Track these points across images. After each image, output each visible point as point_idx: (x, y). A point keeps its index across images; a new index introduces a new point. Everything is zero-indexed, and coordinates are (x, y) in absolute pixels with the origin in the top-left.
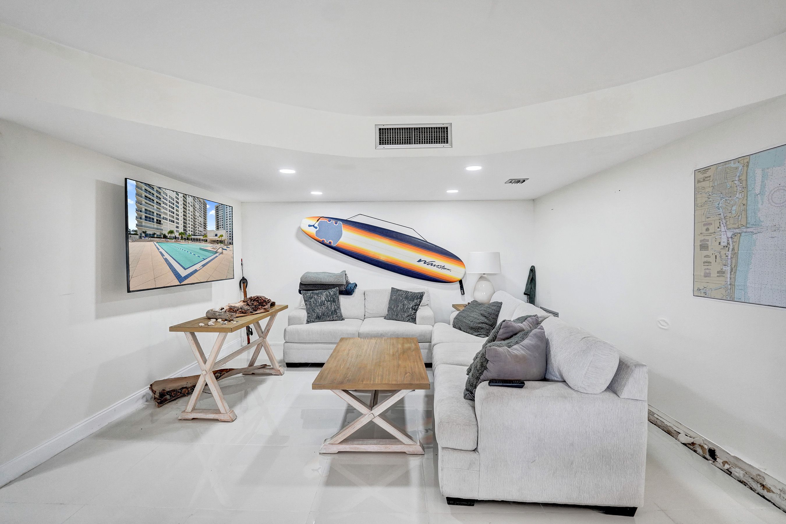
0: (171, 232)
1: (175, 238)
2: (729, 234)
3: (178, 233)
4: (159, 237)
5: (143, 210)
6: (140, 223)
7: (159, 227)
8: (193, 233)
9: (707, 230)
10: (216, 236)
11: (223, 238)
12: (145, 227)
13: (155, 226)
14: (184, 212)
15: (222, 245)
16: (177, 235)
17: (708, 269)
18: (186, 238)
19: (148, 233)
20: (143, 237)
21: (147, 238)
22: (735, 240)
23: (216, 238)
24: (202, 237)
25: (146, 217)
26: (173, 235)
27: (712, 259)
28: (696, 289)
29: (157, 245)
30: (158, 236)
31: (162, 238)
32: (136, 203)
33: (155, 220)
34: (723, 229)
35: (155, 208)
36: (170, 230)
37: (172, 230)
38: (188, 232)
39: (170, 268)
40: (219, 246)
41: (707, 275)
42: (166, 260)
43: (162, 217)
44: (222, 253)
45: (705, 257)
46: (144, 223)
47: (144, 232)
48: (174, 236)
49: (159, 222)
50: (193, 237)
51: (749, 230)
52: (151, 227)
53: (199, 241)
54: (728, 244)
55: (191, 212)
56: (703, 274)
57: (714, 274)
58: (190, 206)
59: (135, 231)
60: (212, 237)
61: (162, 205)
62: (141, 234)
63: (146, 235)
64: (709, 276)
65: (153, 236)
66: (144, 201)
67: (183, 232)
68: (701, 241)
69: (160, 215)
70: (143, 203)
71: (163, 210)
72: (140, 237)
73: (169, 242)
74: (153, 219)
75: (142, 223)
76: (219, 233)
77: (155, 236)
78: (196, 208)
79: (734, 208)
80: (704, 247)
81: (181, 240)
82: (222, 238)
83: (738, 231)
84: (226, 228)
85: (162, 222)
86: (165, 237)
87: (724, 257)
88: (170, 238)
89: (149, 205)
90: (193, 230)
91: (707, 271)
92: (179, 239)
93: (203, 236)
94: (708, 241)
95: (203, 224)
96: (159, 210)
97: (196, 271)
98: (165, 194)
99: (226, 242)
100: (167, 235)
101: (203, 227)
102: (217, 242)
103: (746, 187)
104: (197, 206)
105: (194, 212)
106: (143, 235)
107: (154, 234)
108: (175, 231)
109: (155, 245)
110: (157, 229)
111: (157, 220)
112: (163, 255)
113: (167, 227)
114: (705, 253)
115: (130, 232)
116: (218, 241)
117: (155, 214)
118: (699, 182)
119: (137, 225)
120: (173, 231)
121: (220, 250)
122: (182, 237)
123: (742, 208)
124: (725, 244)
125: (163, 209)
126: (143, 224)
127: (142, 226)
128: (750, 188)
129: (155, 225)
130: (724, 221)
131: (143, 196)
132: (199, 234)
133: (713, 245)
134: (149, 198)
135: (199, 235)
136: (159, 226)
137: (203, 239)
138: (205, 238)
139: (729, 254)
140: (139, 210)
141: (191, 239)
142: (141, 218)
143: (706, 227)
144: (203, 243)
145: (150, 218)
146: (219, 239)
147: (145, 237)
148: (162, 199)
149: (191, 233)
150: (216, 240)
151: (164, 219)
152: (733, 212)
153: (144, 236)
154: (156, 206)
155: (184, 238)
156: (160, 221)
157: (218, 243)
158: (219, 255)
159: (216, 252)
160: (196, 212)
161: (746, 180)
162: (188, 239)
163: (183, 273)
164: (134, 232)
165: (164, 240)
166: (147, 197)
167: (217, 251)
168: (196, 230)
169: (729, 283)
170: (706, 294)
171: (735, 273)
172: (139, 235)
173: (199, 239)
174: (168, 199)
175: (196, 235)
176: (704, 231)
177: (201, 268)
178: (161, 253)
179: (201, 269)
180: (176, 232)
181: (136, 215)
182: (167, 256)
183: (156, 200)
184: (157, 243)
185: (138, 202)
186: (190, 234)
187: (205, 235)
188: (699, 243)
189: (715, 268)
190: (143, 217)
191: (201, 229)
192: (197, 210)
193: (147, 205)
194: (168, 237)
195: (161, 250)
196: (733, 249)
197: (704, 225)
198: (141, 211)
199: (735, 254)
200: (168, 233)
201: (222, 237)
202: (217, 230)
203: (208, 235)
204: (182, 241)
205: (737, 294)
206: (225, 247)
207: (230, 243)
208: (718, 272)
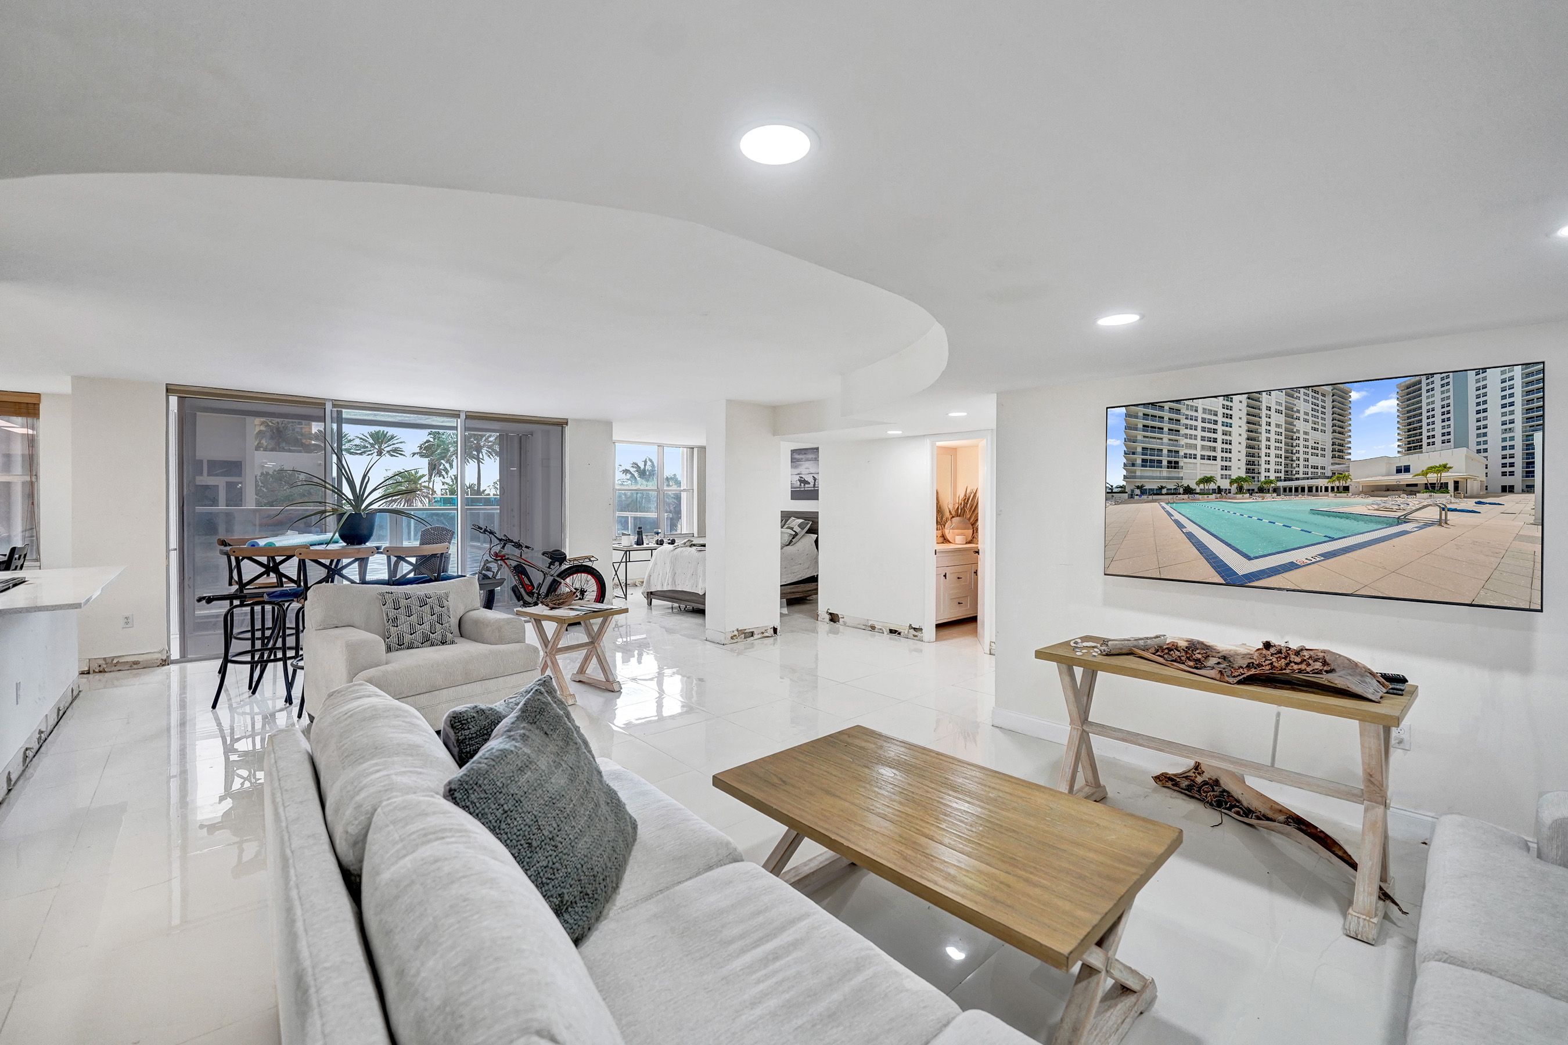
0: (1207, 480)
1: (1219, 490)
3: (1228, 481)
4: (1174, 493)
5: (1139, 450)
6: (1131, 472)
7: (1173, 475)
8: (1282, 475)
10: (1399, 471)
11: (1448, 477)
12: (1141, 477)
13: (1165, 474)
14: (1251, 431)
15: (1442, 498)
16: (1225, 484)
18: (1253, 490)
19: (1147, 487)
20: (1137, 495)
21: (1144, 497)
23: (1406, 478)
24: (1322, 483)
25: (1143, 460)
26: (1212, 486)
29: (1168, 507)
30: (1170, 491)
31: (1180, 494)
32: (1125, 441)
33: (1165, 463)
35: (1165, 440)
36: (1202, 477)
37: (1209, 476)
38: (1263, 474)
39: (1201, 553)
40: (1423, 498)
42: (1190, 536)
43: (1182, 453)
44: (1440, 523)
46: (1139, 471)
47: (1138, 487)
48: (1216, 487)
49: (1174, 465)
50: (1280, 484)
52: (1153, 476)
53: (1317, 491)
55: (1278, 426)
58: (1273, 413)
59: (1121, 487)
60: (1378, 478)
61: (1183, 431)
62: (1132, 491)
63: (1143, 491)
65: (1158, 492)
66: (1140, 435)
67: (1244, 475)
69: (1177, 452)
70: (1140, 438)
71: (1183, 441)
72: (1132, 496)
73: (1199, 500)
74: (1160, 462)
75: (1135, 473)
76: (1419, 462)
77: (1164, 491)
78: (1298, 411)
81: (1236, 493)
82: (1444, 474)
84: (1472, 439)
85: (1181, 464)
86: (1188, 491)
88: (1203, 493)
89: (1153, 440)
90: (1282, 468)
92: (1230, 493)
93: (1328, 478)
95: (1329, 447)
96: (1175, 443)
97: (1292, 566)
98: (1192, 410)
99: (1473, 486)
100: (1193, 486)
101: (1329, 453)
102: (1411, 489)
104: (1302, 406)
105: (1291, 424)
106: (1138, 492)
107: (1162, 488)
108: (1218, 478)
109: (1163, 508)
110: (1169, 478)
111: (1169, 462)
112: (1180, 526)
113: (1192, 472)
115: (1112, 489)
116: (1416, 485)
117: (1165, 452)
119: (1125, 477)
120: (1211, 477)
121: (1433, 513)
122: (1240, 490)
125: (1186, 438)
126: (1138, 473)
127: (1135, 477)
129: (1165, 472)
131: (1140, 426)
132: (1310, 475)
134: (1152, 427)
135: (1304, 479)
136: (1173, 473)
137: (1330, 485)
138: (1337, 484)
140: (1129, 452)
141: (1275, 490)
142: (1133, 465)
144: (1328, 496)
145: (1152, 461)
146: (1421, 480)
147: (1140, 496)
148: (1184, 421)
149: (1273, 476)
150: (1398, 486)
151: (1186, 457)
153: (1139, 494)
154: (1166, 437)
155: (1249, 490)
156: (1177, 463)
157: (1413, 493)
158: (1420, 528)
159: (1400, 521)
160: (1296, 422)
162: (1261, 490)
163: (1241, 567)
164: (1120, 489)
165: (1186, 496)
166: (1148, 427)
167: (1405, 515)
168: (1294, 465)
172: (1129, 493)
173: (1317, 488)
174: (1200, 415)
175: (1298, 479)
177: (1314, 560)
178: (1177, 522)
179: (1313, 563)
180: (1222, 478)
181: (1125, 461)
182: (1191, 528)
183: (1166, 426)
184: (1167, 504)
185: (1129, 440)
186: (1272, 478)
187: (1342, 476)
190: (1139, 462)
191: (1326, 461)
192: (1302, 416)
193: (1147, 439)
194: (1198, 491)
195: (1177, 516)
198: (1134, 453)
200: (1198, 484)
201: (1439, 471)
202: (1408, 454)
203: (1352, 472)
204: (1239, 496)
206: (1470, 504)
207: (1507, 489)
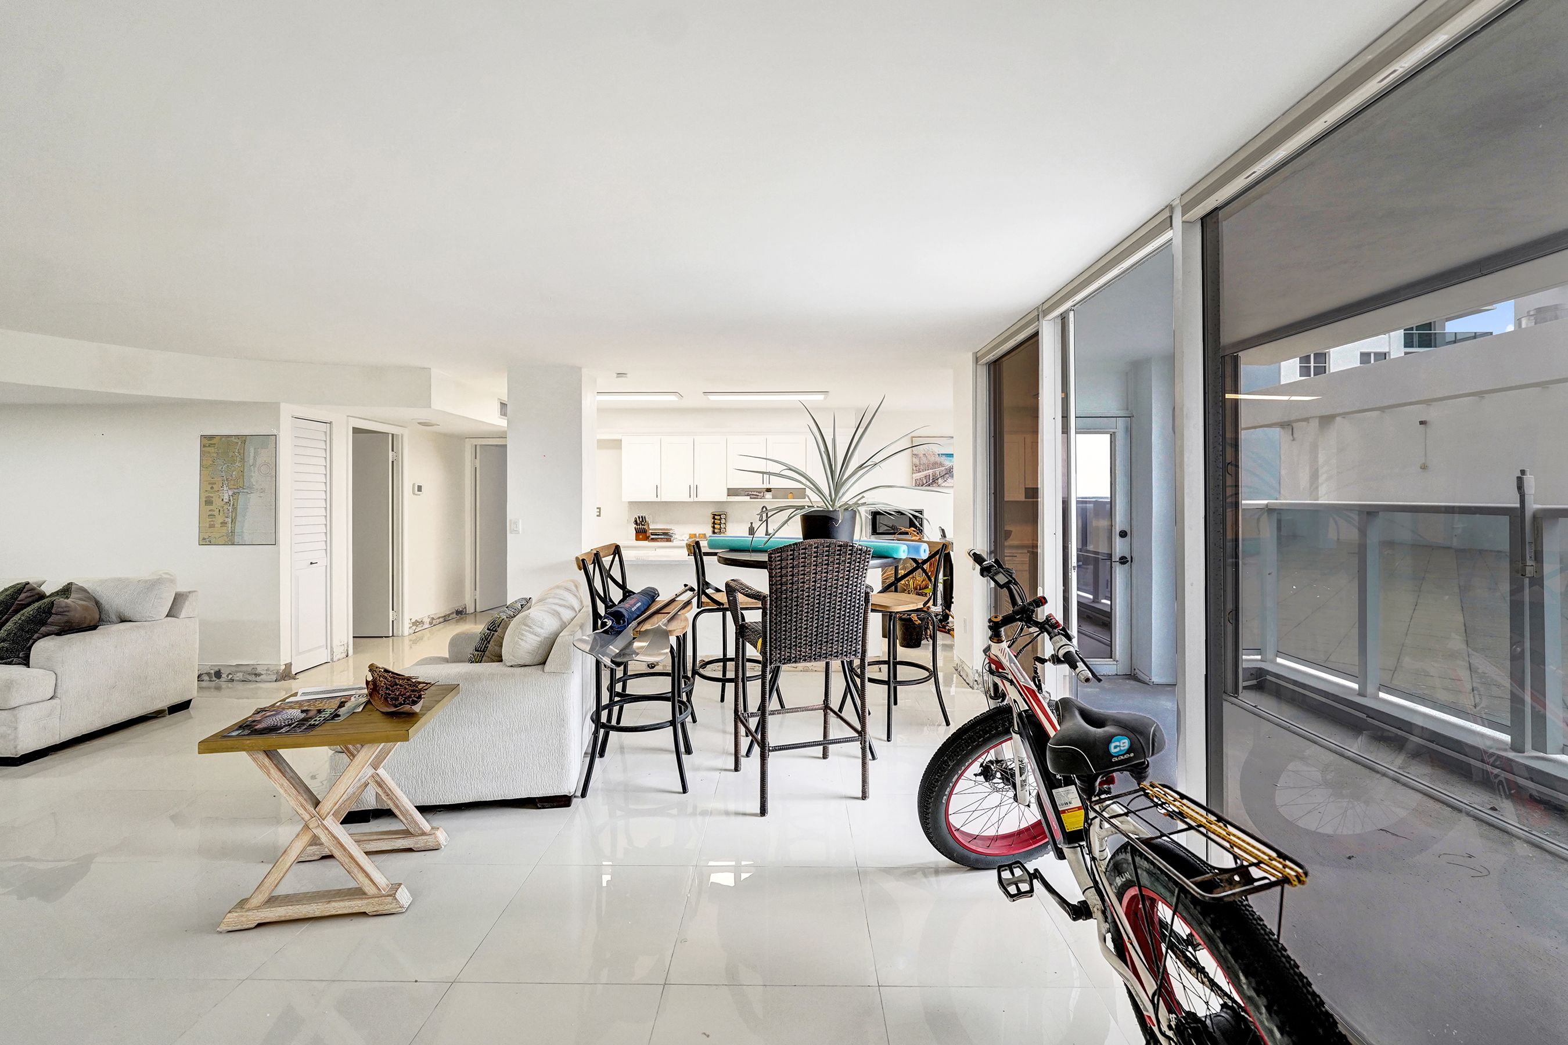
2: (230, 493)
9: (212, 488)
17: (212, 521)
22: (234, 498)
27: (216, 513)
28: (201, 539)
34: (225, 489)
41: (212, 526)
45: (210, 511)
51: (245, 491)
54: (230, 500)
56: (208, 526)
57: (218, 525)
64: (214, 527)
68: (206, 497)
79: (234, 473)
80: (208, 502)
83: (236, 491)
87: (226, 511)
91: (212, 523)
94: (212, 497)
103: (244, 459)
114: (211, 507)
118: (204, 446)
123: (241, 473)
124: (227, 501)
128: (246, 460)
130: (226, 482)
133: (217, 503)
139: (230, 508)
143: (210, 486)
152: (234, 476)
161: (244, 453)
169: (230, 531)
170: (210, 541)
171: (235, 523)
176: (209, 489)
188: (204, 499)
189: (219, 519)
196: (233, 505)
197: (209, 484)
199: (235, 509)
205: (236, 540)
208: (221, 523)
